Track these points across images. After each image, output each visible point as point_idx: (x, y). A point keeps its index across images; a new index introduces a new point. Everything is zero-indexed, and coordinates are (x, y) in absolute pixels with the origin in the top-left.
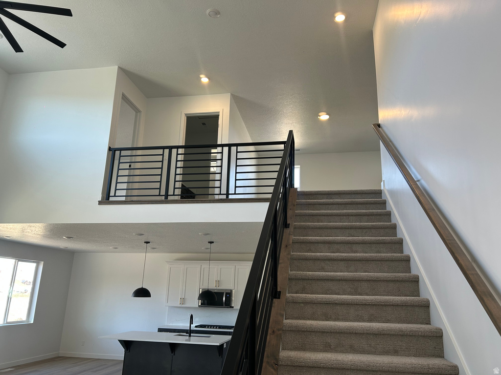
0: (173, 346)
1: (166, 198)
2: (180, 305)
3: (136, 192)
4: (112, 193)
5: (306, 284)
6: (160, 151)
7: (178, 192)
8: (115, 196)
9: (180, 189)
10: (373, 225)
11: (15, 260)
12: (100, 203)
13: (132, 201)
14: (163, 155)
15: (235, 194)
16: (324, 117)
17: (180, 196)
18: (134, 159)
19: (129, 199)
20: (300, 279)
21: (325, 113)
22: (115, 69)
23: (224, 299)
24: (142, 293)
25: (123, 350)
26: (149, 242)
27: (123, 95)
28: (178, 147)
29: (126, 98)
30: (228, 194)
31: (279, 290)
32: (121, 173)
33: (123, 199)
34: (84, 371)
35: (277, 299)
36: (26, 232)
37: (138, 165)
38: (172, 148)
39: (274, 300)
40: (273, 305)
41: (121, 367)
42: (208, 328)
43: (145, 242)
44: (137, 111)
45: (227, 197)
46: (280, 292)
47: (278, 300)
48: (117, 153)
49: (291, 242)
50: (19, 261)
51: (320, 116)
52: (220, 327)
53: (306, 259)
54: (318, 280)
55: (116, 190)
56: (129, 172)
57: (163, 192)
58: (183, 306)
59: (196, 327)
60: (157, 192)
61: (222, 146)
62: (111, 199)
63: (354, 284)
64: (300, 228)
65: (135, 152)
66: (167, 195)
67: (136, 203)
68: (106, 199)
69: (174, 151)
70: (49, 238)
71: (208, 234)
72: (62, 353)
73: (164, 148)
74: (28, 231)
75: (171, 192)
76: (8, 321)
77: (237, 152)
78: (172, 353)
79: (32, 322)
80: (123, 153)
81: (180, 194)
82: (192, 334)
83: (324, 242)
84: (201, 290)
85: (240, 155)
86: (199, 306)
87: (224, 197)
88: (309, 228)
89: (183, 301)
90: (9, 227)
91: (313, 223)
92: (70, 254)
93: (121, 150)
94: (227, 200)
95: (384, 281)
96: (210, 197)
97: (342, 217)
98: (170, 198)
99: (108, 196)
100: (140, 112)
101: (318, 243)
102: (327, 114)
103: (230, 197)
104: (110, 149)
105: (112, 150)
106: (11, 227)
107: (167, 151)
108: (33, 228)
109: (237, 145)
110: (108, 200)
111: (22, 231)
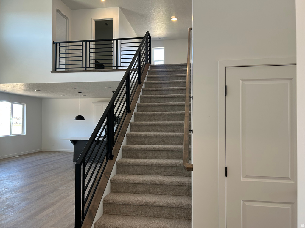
1: (86, 69)
3: (70, 66)
4: (57, 67)
6: (80, 44)
7: (93, 66)
8: (59, 68)
9: (94, 64)
10: (181, 82)
11: (10, 103)
12: (52, 72)
14: (82, 45)
15: (121, 66)
16: (174, 19)
17: (94, 68)
18: (68, 48)
19: (67, 70)
21: (175, 17)
24: (80, 118)
26: (81, 92)
27: (57, 9)
28: (89, 41)
30: (117, 67)
31: (130, 110)
32: (61, 56)
33: (64, 70)
36: (15, 88)
37: (70, 52)
38: (86, 42)
43: (79, 92)
44: (67, 19)
45: (117, 68)
47: (130, 114)
48: (58, 44)
50: (13, 103)
51: (172, 18)
55: (59, 65)
56: (66, 55)
57: (84, 66)
60: (80, 66)
61: (113, 40)
62: (57, 70)
63: (165, 107)
65: (68, 44)
66: (86, 68)
68: (55, 70)
69: (88, 43)
70: (28, 91)
71: (110, 88)
72: (43, 149)
73: (82, 41)
74: (16, 87)
75: (88, 66)
76: (12, 134)
79: (25, 134)
80: (61, 45)
83: (157, 90)
90: (6, 85)
92: (40, 100)
93: (59, 43)
94: (117, 70)
95: (177, 106)
97: (169, 78)
99: (56, 69)
100: (68, 19)
101: (154, 90)
102: (176, 17)
103: (119, 68)
104: (53, 42)
105: (55, 43)
107: (84, 43)
108: (19, 86)
109: (121, 39)
110: (56, 70)
111: (13, 87)
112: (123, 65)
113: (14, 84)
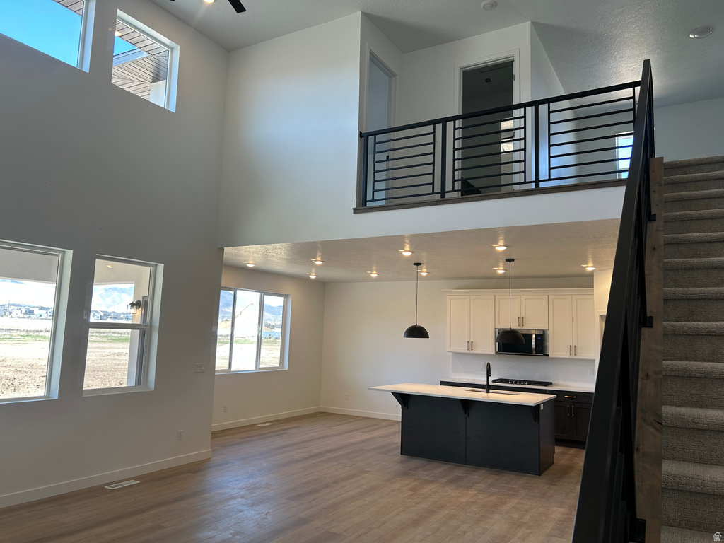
0: (466, 404)
1: (443, 196)
2: (468, 352)
4: (369, 197)
5: (694, 306)
6: (430, 129)
7: (458, 185)
8: (373, 200)
9: (461, 183)
11: (259, 294)
12: (356, 211)
13: (397, 205)
14: (434, 133)
15: (550, 179)
17: (460, 192)
19: (390, 202)
20: (683, 300)
22: (356, 17)
23: (533, 343)
24: (417, 332)
25: (399, 406)
27: (371, 54)
28: (454, 119)
29: (376, 59)
30: (537, 181)
31: (648, 314)
32: (379, 167)
33: (383, 203)
34: (353, 431)
35: (647, 329)
36: (271, 257)
38: (446, 122)
39: (643, 329)
40: (642, 337)
41: (399, 427)
42: (512, 383)
44: (391, 74)
45: (537, 185)
46: (651, 318)
47: (650, 329)
48: (371, 139)
49: (662, 242)
50: (265, 294)
52: (530, 383)
53: (693, 268)
54: (717, 300)
55: (374, 191)
56: (387, 165)
57: (438, 188)
58: (472, 352)
59: (494, 381)
60: (429, 189)
61: (524, 106)
62: (369, 204)
64: (675, 220)
66: (443, 192)
67: (403, 206)
68: (363, 205)
69: (450, 125)
73: (434, 122)
74: (273, 254)
75: (449, 187)
76: (261, 366)
77: (550, 112)
78: (465, 413)
79: (287, 368)
80: (380, 138)
81: (460, 188)
82: (490, 390)
84: (497, 330)
85: (554, 117)
86: (496, 353)
87: (533, 186)
88: (692, 220)
89: (471, 345)
90: (252, 250)
91: (699, 212)
93: (375, 134)
94: (538, 191)
96: (504, 189)
98: (448, 196)
99: (365, 201)
100: (394, 75)
103: (542, 185)
104: (361, 135)
105: (363, 136)
106: (254, 250)
107: (439, 127)
108: (279, 251)
109: (548, 101)
110: (366, 206)
111: (266, 255)
112: (554, 174)
113: (269, 246)
